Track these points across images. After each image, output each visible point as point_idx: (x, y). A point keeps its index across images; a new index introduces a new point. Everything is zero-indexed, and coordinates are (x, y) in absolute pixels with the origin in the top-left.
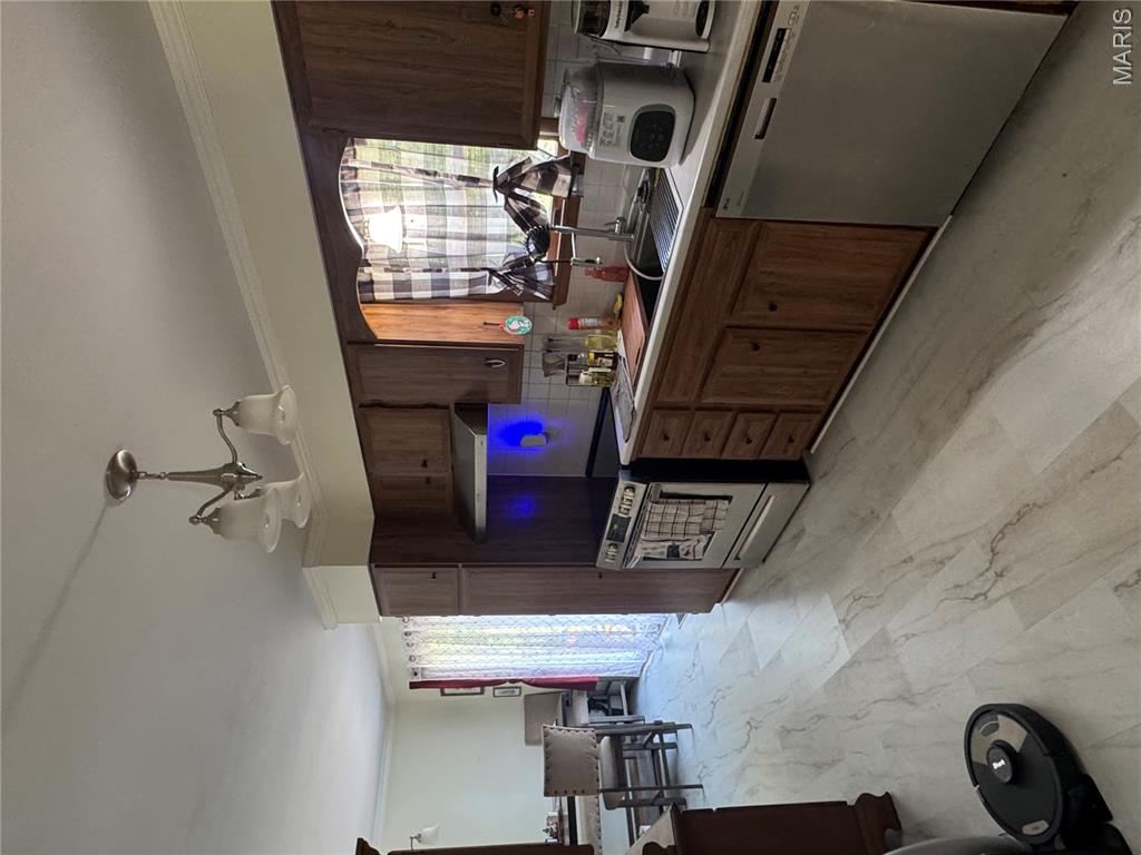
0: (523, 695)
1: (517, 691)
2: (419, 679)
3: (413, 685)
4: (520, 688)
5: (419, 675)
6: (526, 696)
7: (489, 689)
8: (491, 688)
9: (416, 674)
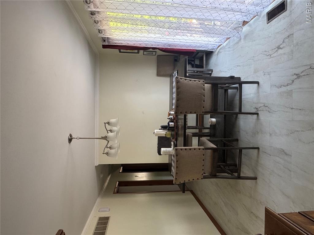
0: (156, 55)
1: (154, 53)
2: (106, 43)
3: (104, 47)
4: (156, 52)
5: (106, 41)
6: (158, 55)
7: (141, 52)
8: (142, 51)
9: (104, 41)
